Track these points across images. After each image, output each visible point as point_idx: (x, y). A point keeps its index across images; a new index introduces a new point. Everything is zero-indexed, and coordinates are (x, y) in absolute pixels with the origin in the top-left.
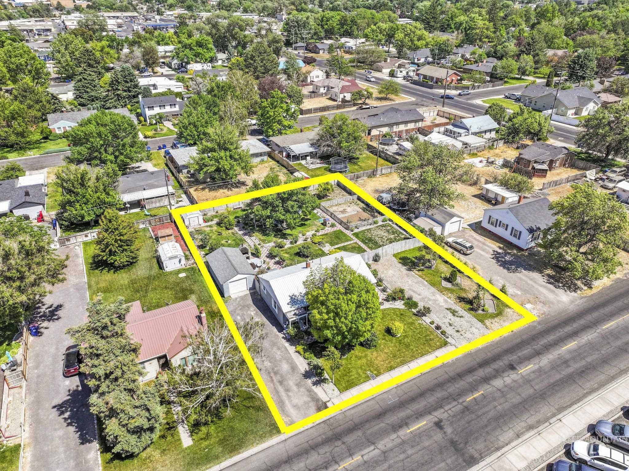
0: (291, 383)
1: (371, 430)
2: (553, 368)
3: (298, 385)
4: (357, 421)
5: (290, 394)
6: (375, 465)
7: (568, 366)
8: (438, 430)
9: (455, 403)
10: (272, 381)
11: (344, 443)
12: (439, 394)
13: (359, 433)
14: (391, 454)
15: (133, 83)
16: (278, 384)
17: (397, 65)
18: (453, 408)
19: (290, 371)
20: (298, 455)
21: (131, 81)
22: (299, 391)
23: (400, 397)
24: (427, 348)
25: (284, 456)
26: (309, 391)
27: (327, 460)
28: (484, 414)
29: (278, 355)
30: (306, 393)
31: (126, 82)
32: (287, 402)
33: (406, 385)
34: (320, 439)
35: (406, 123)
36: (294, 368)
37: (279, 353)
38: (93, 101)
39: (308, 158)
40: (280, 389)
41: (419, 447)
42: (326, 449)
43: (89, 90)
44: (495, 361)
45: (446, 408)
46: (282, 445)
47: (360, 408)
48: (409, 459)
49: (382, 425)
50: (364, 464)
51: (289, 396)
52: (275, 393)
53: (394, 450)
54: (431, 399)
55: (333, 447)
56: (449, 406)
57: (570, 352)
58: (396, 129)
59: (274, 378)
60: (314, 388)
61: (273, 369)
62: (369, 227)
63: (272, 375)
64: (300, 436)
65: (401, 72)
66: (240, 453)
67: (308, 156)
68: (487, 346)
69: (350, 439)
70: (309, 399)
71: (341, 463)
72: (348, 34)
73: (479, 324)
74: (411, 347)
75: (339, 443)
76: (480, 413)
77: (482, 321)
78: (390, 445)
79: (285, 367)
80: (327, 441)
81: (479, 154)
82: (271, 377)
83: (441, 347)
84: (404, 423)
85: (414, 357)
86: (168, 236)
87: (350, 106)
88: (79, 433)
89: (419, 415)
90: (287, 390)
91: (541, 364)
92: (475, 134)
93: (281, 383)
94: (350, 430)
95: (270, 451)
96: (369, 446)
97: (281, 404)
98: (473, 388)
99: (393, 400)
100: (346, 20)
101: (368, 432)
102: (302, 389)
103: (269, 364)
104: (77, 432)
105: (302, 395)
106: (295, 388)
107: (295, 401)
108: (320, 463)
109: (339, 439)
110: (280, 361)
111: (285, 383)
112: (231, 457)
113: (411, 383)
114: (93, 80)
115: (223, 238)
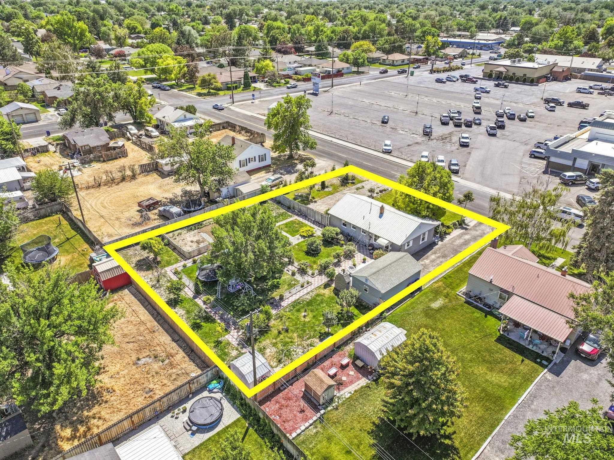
115: (296, 323)
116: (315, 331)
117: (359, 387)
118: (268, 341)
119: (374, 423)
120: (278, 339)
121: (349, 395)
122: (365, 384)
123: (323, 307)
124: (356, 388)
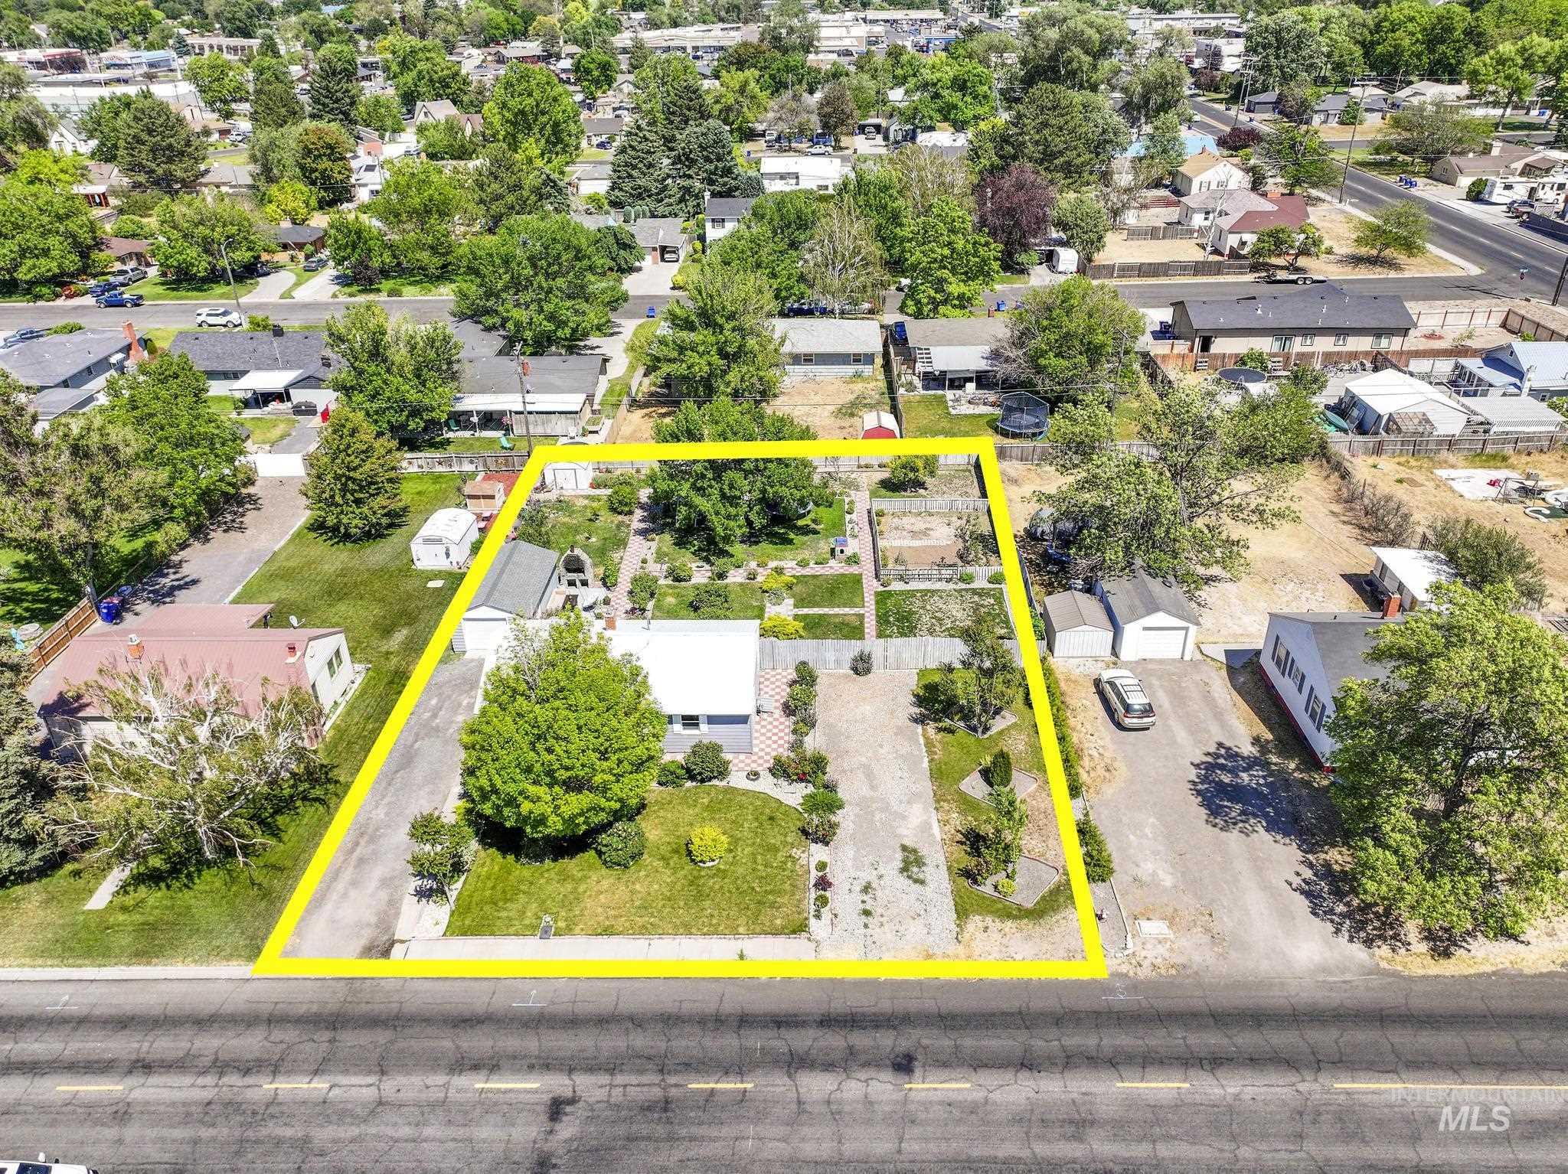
1: (413, 1043)
2: (1018, 1120)
3: (386, 881)
4: (410, 1008)
5: (353, 892)
6: (334, 1118)
7: (1078, 1138)
8: (544, 1118)
9: (656, 1078)
10: (351, 852)
11: (333, 1041)
12: (640, 1041)
13: (383, 1037)
14: (390, 1116)
15: (720, 165)
16: (353, 863)
17: (1519, 165)
18: (640, 1086)
20: (231, 1021)
21: (719, 159)
22: (374, 895)
23: (552, 1003)
24: (742, 921)
25: (209, 1010)
26: (395, 902)
27: (266, 1057)
28: (692, 1139)
30: (383, 905)
31: (708, 160)
32: (329, 905)
33: (599, 983)
34: (302, 1010)
35: (1341, 332)
38: (640, 197)
39: (971, 387)
40: (347, 875)
41: (461, 1132)
42: (290, 1035)
43: (635, 173)
44: (877, 1027)
45: (620, 1079)
46: (230, 986)
47: (438, 985)
48: (410, 1146)
49: (447, 1044)
50: (316, 1104)
51: (345, 895)
52: (330, 878)
53: (404, 1110)
54: (612, 1042)
55: (305, 1038)
56: (634, 1079)
57: (1131, 1102)
58: (1298, 345)
59: (359, 848)
60: (410, 900)
61: (375, 830)
62: (938, 586)
63: (364, 840)
64: (281, 984)
65: (1508, 187)
66: (149, 963)
67: (970, 380)
69: (350, 1039)
70: (374, 920)
71: (281, 1078)
72: (1443, 71)
73: (947, 920)
74: (707, 903)
75: (325, 1036)
76: (683, 1132)
77: (963, 914)
78: (407, 1095)
80: (310, 1021)
81: (1513, 460)
82: (357, 845)
83: (776, 932)
84: (491, 1065)
85: (686, 929)
86: (485, 497)
87: (1240, 270)
89: (545, 1064)
90: (355, 884)
91: (996, 1096)
92: (1540, 394)
93: (362, 863)
94: (374, 1022)
95: (199, 988)
96: (370, 1073)
97: (318, 901)
98: (737, 1068)
99: (533, 1001)
100: (1449, 29)
101: (402, 1044)
102: (383, 894)
105: (369, 906)
106: (372, 884)
107: (345, 911)
108: (248, 1057)
109: (334, 1029)
111: (368, 867)
112: (128, 965)
114: (649, 152)
115: (589, 529)
116: (554, 534)
120: (588, 511)
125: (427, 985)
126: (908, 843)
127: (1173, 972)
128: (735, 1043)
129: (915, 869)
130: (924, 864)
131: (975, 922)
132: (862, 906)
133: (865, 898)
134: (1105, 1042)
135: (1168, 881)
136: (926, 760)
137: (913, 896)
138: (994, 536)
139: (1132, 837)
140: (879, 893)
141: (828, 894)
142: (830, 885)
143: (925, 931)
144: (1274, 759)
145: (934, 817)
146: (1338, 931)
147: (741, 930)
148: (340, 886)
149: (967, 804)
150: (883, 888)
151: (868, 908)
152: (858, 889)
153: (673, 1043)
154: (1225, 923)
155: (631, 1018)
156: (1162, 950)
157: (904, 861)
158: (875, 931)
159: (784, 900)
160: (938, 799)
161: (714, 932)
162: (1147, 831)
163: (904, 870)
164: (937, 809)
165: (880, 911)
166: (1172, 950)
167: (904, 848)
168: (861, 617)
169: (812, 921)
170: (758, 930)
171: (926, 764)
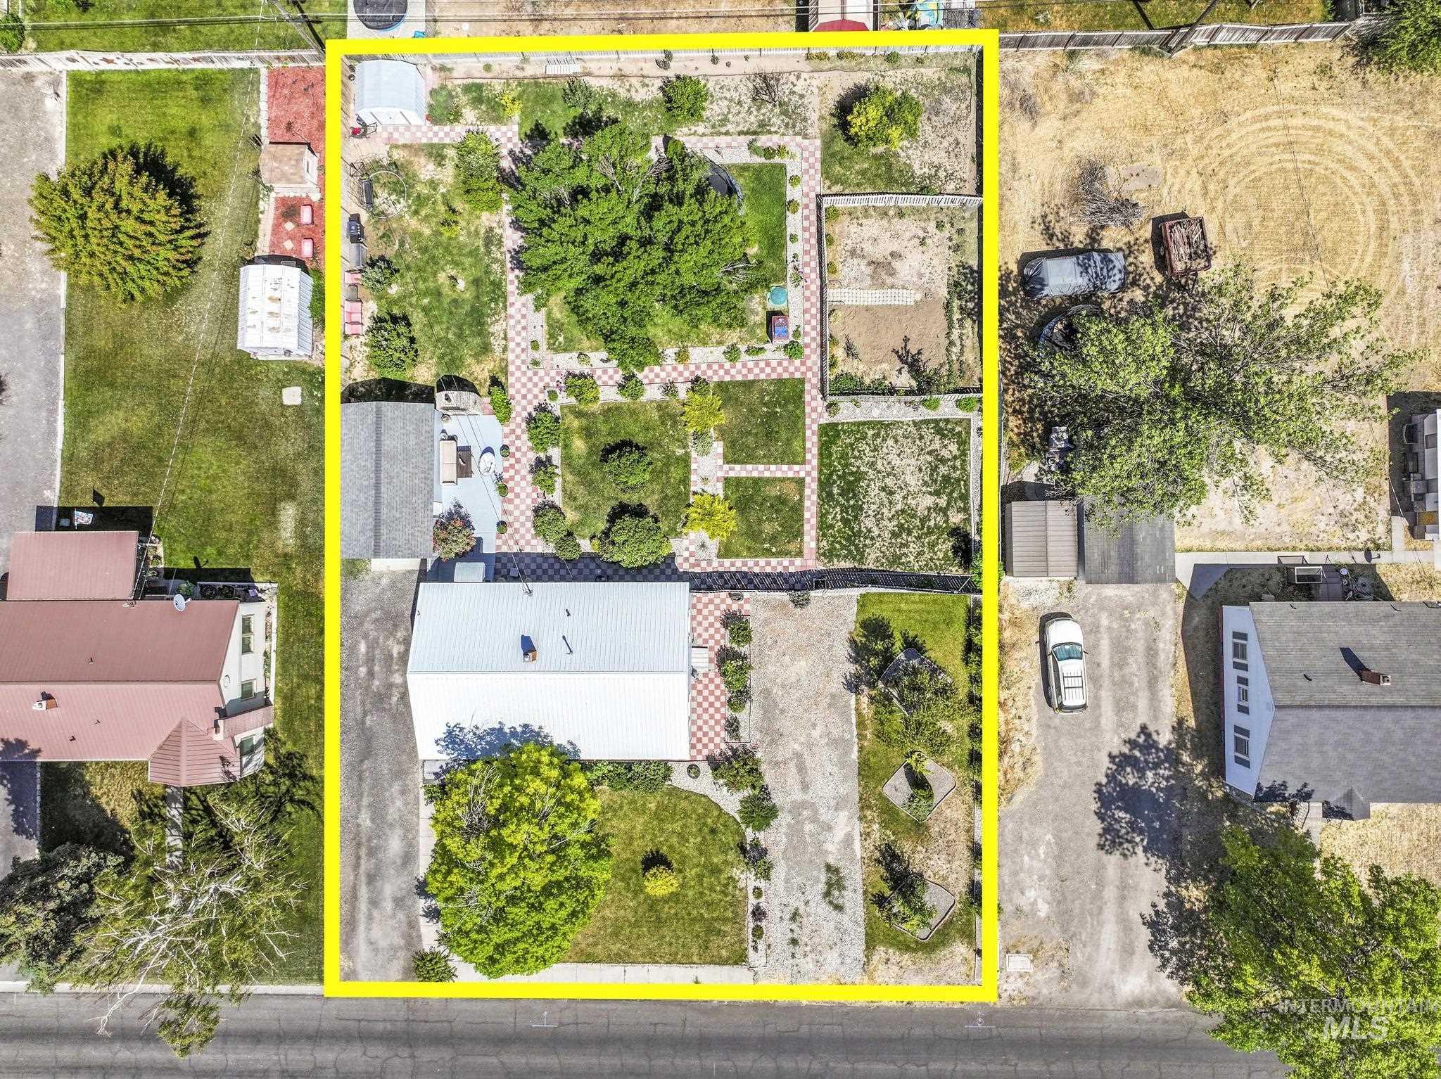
0: (389, 889)
1: (471, 1059)
3: (399, 902)
4: (458, 1026)
5: (375, 913)
10: (356, 866)
11: (412, 1056)
12: (630, 1060)
13: (446, 1054)
16: (363, 879)
19: (399, 862)
20: (333, 1037)
22: (394, 916)
23: (561, 1024)
24: (695, 950)
25: (312, 1026)
26: (412, 925)
27: (371, 1069)
29: (396, 807)
30: (404, 927)
32: (362, 928)
33: (592, 1006)
34: (380, 1027)
36: (408, 858)
37: (399, 803)
40: (364, 892)
42: (378, 1051)
47: (478, 1007)
49: (494, 1060)
51: (370, 918)
52: (350, 899)
54: (610, 1061)
55: (392, 1053)
59: (362, 862)
60: (423, 921)
61: (369, 840)
63: (363, 852)
68: (822, 1007)
69: (426, 1055)
70: (402, 942)
73: (858, 949)
74: (665, 931)
75: (405, 1052)
77: (870, 944)
79: (394, 845)
80: (388, 1038)
82: (358, 858)
83: (723, 962)
85: (652, 957)
88: (13, 807)
90: (374, 903)
93: (371, 879)
94: (436, 1040)
97: (349, 925)
99: (546, 1022)
101: (463, 1060)
102: (401, 916)
103: (368, 823)
104: (11, 803)
105: (394, 929)
106: (388, 905)
107: (376, 933)
108: (358, 1069)
109: (411, 1046)
110: (391, 826)
111: (379, 884)
113: (604, 1006)
115: (450, 253)
116: (408, 268)
117: (261, 233)
118: (450, 180)
119: (199, 197)
120: (439, 197)
121: (261, 208)
122: (258, 245)
123: (448, 328)
124: (261, 227)
125: (465, 1005)
126: (831, 861)
127: (1024, 1003)
128: (697, 1062)
129: (836, 893)
130: (844, 888)
131: (880, 952)
132: (790, 935)
133: (794, 926)
134: (958, 1068)
135: (1043, 910)
136: (856, 748)
137: (832, 924)
138: (980, 272)
139: (1026, 858)
140: (805, 920)
141: (763, 924)
142: (764, 914)
143: (839, 961)
144: (1186, 758)
145: (858, 827)
146: (1164, 966)
147: (695, 959)
148: (363, 906)
149: (889, 813)
150: (809, 915)
151: (796, 936)
152: (788, 917)
153: (653, 1062)
154: (1078, 958)
155: (621, 1039)
156: (1020, 983)
157: (827, 883)
158: (800, 960)
159: (727, 928)
160: (864, 805)
161: (673, 960)
162: (1041, 851)
163: (827, 894)
164: (860, 819)
165: (805, 939)
166: (1027, 984)
167: (829, 867)
168: (800, 482)
169: (751, 952)
170: (708, 959)
171: (855, 755)
